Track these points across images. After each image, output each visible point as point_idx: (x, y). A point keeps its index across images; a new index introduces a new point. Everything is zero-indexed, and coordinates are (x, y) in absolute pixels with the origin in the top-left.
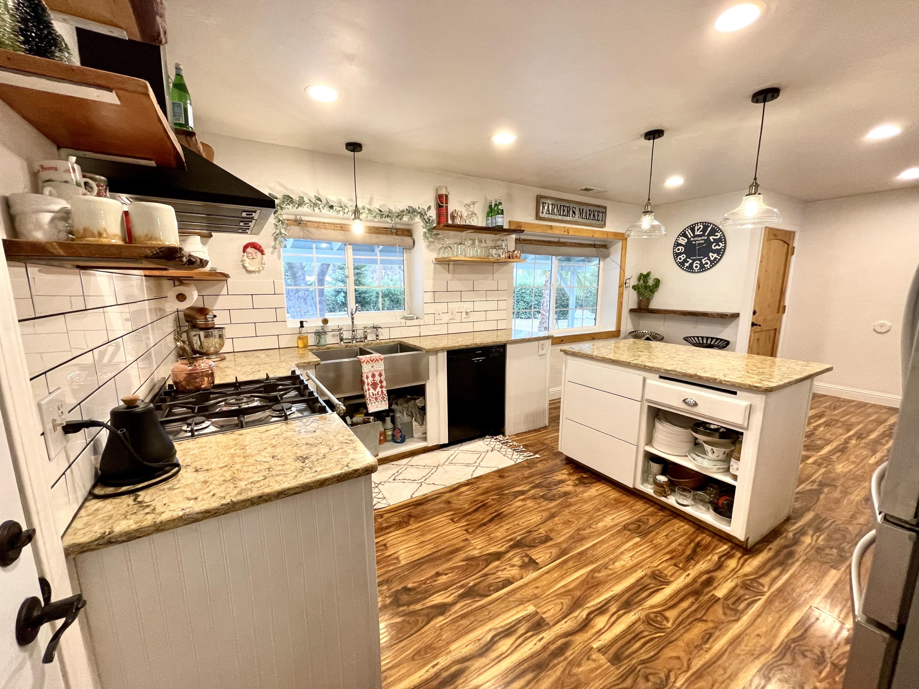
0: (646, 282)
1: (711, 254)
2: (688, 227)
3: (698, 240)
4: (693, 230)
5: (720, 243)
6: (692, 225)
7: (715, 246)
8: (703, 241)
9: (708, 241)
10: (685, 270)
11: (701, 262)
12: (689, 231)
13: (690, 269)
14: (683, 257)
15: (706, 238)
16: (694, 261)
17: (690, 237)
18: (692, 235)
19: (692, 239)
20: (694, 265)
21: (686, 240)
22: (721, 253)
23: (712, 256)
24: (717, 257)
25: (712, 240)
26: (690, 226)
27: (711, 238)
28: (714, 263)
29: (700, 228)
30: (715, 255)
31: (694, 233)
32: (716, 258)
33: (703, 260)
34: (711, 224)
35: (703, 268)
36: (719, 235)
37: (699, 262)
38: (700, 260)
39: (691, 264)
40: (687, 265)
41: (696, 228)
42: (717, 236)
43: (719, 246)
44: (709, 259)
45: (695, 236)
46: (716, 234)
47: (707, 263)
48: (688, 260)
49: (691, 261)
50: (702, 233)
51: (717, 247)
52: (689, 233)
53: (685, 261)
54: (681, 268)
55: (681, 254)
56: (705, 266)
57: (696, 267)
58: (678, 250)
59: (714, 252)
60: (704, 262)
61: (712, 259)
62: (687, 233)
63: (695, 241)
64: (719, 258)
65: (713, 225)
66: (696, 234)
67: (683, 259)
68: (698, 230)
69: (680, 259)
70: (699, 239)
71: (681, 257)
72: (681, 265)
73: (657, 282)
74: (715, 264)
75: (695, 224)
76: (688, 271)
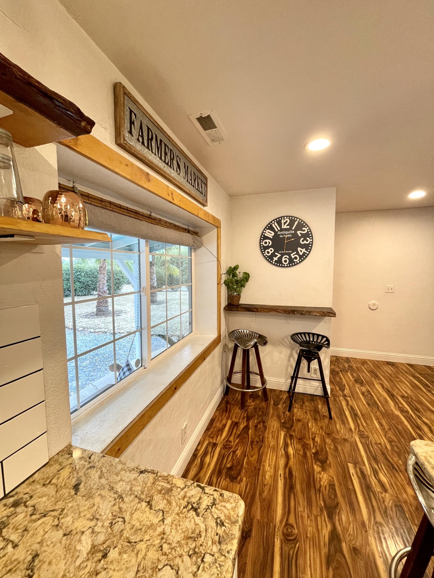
0: (234, 275)
1: (299, 249)
2: (274, 220)
3: (285, 234)
4: (279, 223)
5: (308, 238)
6: (279, 218)
7: (303, 241)
8: (291, 236)
9: (295, 235)
10: (274, 264)
11: (290, 257)
12: (276, 224)
13: (279, 263)
14: (271, 251)
15: (293, 232)
16: (282, 255)
17: (277, 230)
18: (279, 229)
19: (279, 233)
20: (283, 259)
21: (273, 233)
22: (308, 247)
23: (301, 251)
24: (306, 252)
25: (300, 235)
26: (276, 219)
27: (298, 232)
28: (303, 257)
29: (287, 221)
30: (304, 250)
31: (281, 226)
32: (304, 253)
33: (292, 255)
34: (297, 218)
35: (292, 263)
36: (306, 229)
37: (288, 257)
38: (289, 254)
39: (280, 259)
40: (275, 259)
41: (283, 221)
42: (304, 230)
43: (307, 241)
44: (298, 253)
45: (282, 230)
46: (303, 229)
47: (296, 258)
48: (276, 253)
49: (279, 255)
50: (288, 227)
51: (305, 242)
52: (275, 226)
53: (273, 255)
54: (270, 262)
55: (268, 247)
56: (295, 260)
57: (285, 261)
58: (266, 243)
59: (302, 246)
60: (293, 257)
61: (301, 254)
62: (273, 225)
63: (282, 235)
64: (308, 253)
65: (300, 219)
66: (283, 228)
67: (271, 252)
68: (285, 223)
69: (268, 252)
70: (287, 233)
71: (269, 250)
72: (269, 259)
73: (247, 277)
74: (304, 259)
75: (281, 217)
76: (277, 265)
